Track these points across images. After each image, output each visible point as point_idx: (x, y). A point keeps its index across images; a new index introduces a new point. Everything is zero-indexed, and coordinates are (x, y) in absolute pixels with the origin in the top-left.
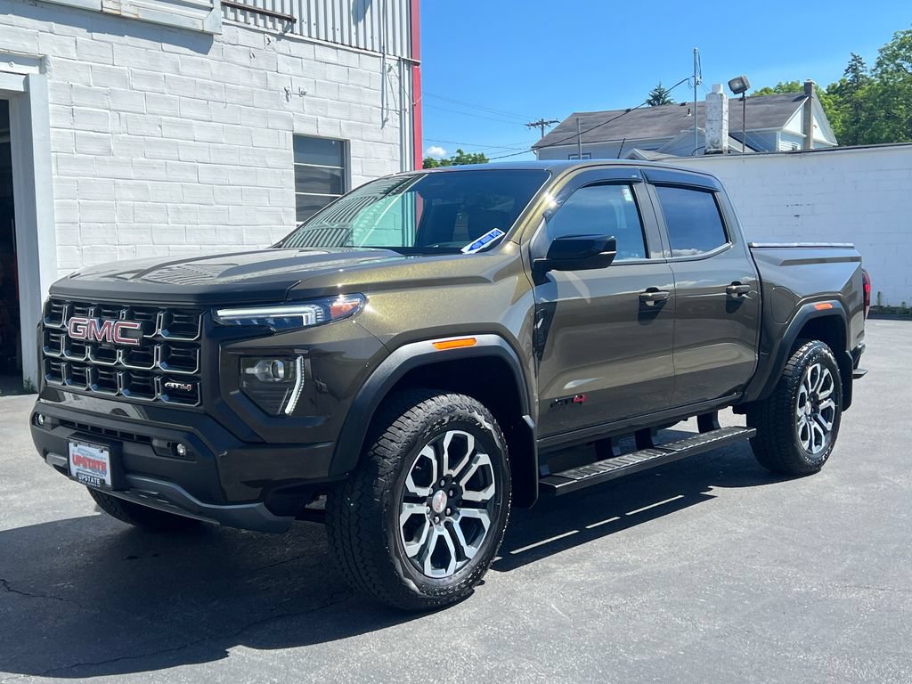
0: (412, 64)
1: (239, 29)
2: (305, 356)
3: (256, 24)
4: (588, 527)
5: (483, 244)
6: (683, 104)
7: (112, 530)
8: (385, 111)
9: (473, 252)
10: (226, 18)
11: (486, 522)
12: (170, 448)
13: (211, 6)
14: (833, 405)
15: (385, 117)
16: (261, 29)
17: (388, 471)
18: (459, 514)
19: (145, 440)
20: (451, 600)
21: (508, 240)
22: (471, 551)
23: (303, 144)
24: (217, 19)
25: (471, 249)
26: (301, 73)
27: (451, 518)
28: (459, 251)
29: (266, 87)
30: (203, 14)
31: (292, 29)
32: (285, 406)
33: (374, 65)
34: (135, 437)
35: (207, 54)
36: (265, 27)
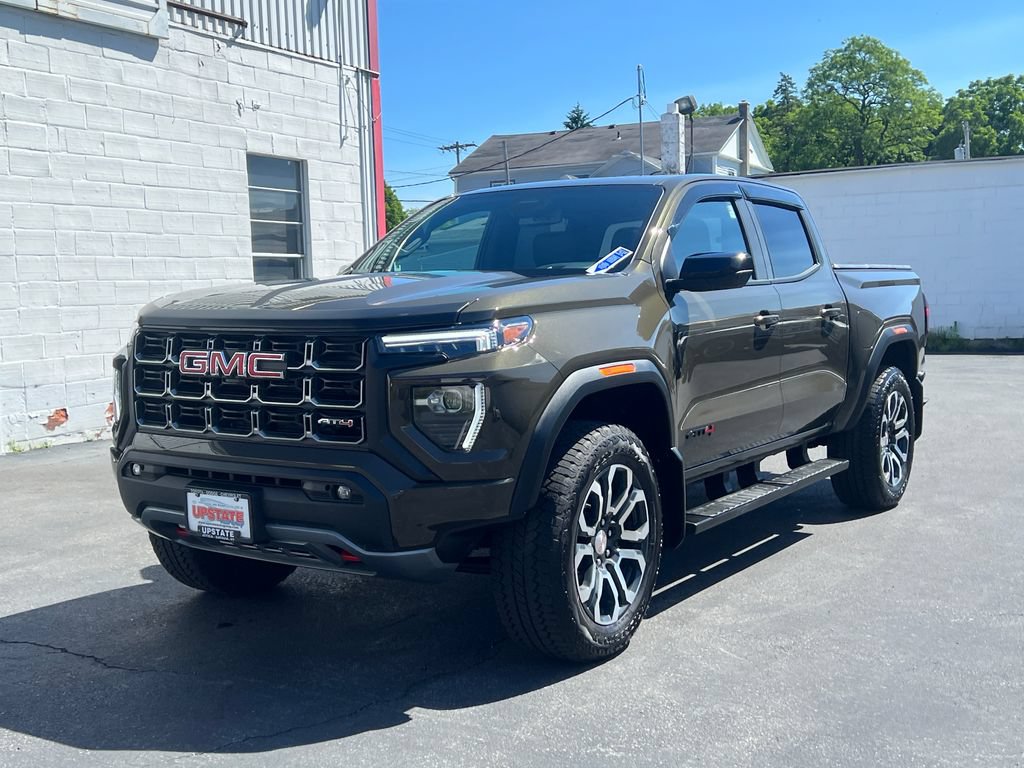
0: (370, 76)
1: (186, 33)
2: (486, 384)
3: (204, 28)
4: (704, 570)
5: (611, 264)
6: (612, 127)
7: (180, 597)
8: (343, 128)
9: (602, 272)
10: (172, 20)
11: (643, 565)
12: (330, 492)
13: (156, 6)
14: (907, 434)
15: (343, 134)
16: (209, 33)
17: (565, 508)
18: (618, 555)
19: (295, 485)
20: (617, 649)
21: (638, 259)
22: (631, 596)
23: (258, 165)
24: (163, 21)
25: (598, 269)
26: (253, 84)
27: (610, 560)
28: (583, 272)
29: (217, 100)
30: (148, 15)
31: (244, 35)
32: (462, 441)
33: (330, 76)
34: (277, 482)
35: (151, 61)
36: (215, 31)
